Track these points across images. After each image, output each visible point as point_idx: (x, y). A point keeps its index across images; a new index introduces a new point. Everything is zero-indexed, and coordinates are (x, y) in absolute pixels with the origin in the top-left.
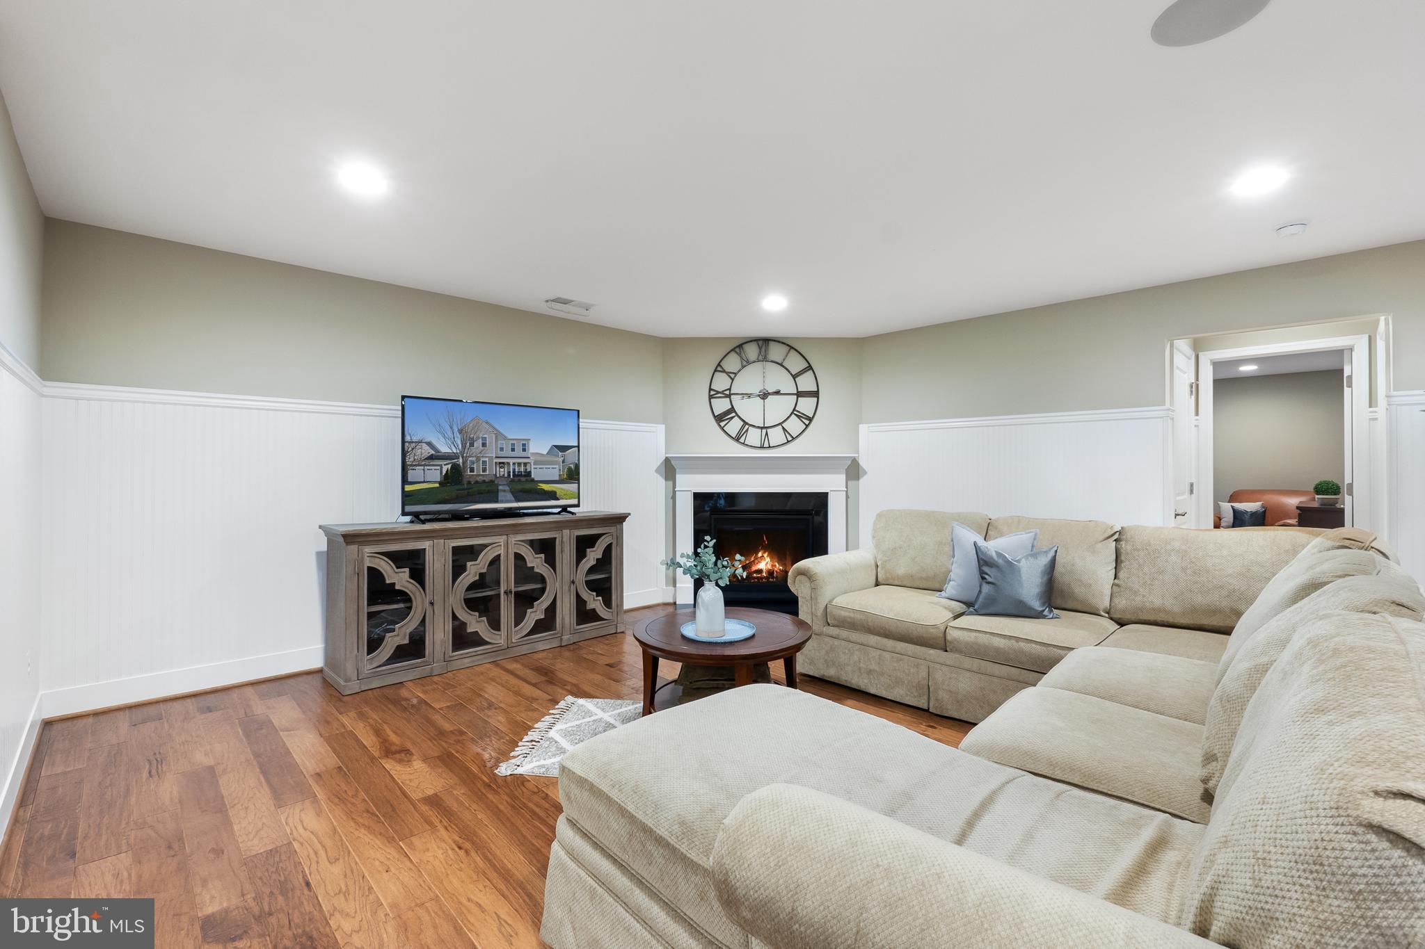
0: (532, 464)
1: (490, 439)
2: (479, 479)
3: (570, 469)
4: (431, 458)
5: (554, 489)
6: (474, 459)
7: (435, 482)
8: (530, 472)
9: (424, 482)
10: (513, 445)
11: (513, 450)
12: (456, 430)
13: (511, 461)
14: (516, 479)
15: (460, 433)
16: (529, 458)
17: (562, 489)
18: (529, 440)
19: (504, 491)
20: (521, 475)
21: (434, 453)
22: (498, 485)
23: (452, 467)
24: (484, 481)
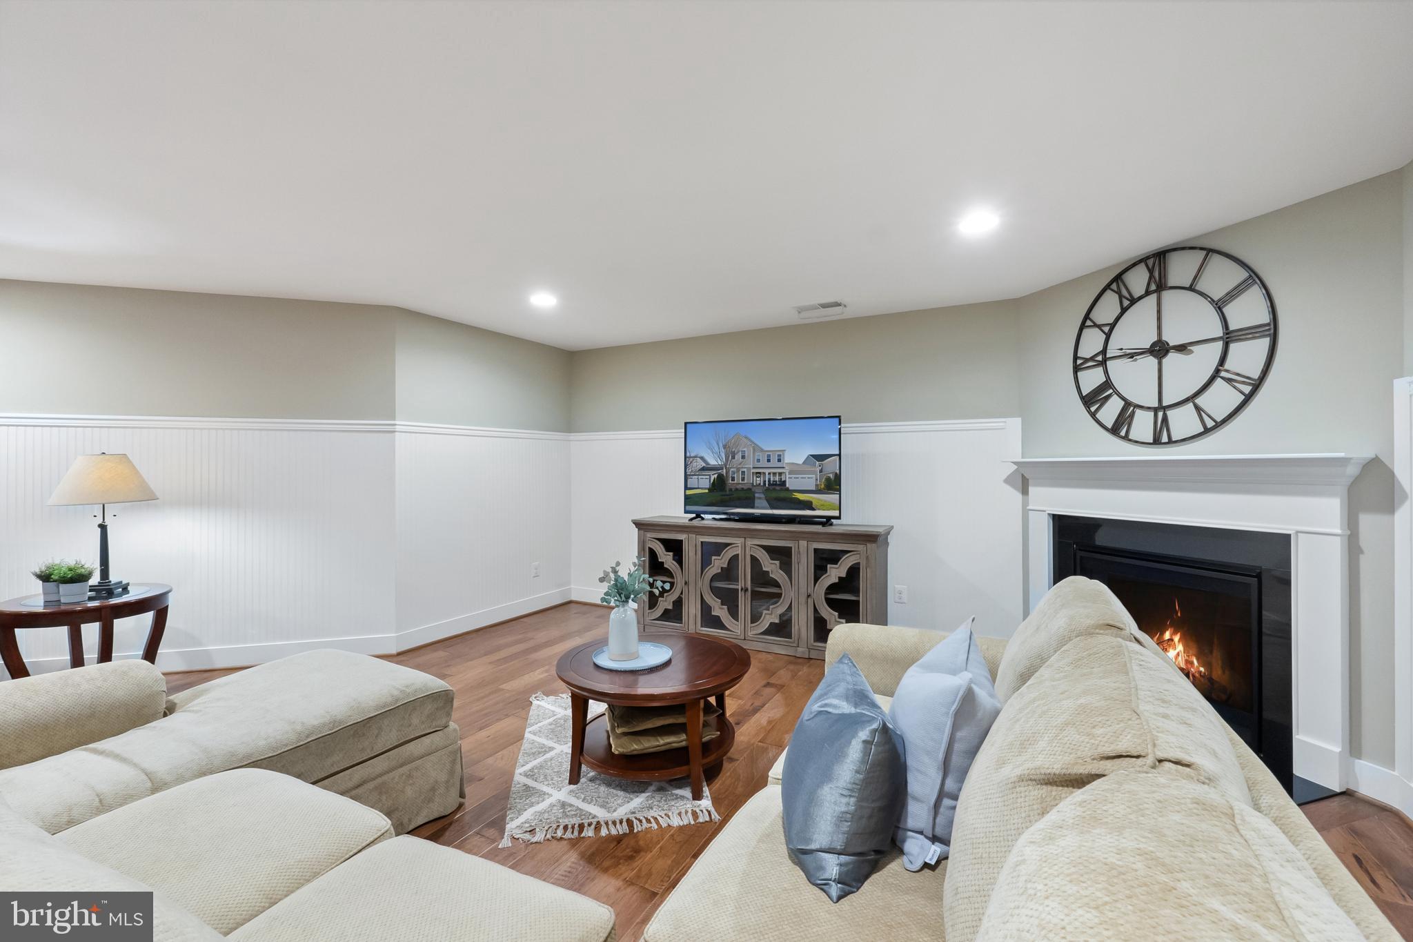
0: (787, 473)
1: (749, 452)
2: (739, 487)
3: (828, 479)
4: (703, 469)
5: (811, 500)
6: (735, 470)
7: (705, 489)
8: (785, 482)
9: (698, 488)
10: (769, 456)
11: (769, 461)
12: (721, 445)
13: (767, 471)
14: (771, 488)
15: (724, 448)
16: (783, 468)
17: (819, 499)
18: (785, 450)
19: (760, 498)
20: (776, 485)
21: (705, 465)
22: (754, 493)
23: (717, 477)
24: (743, 489)
